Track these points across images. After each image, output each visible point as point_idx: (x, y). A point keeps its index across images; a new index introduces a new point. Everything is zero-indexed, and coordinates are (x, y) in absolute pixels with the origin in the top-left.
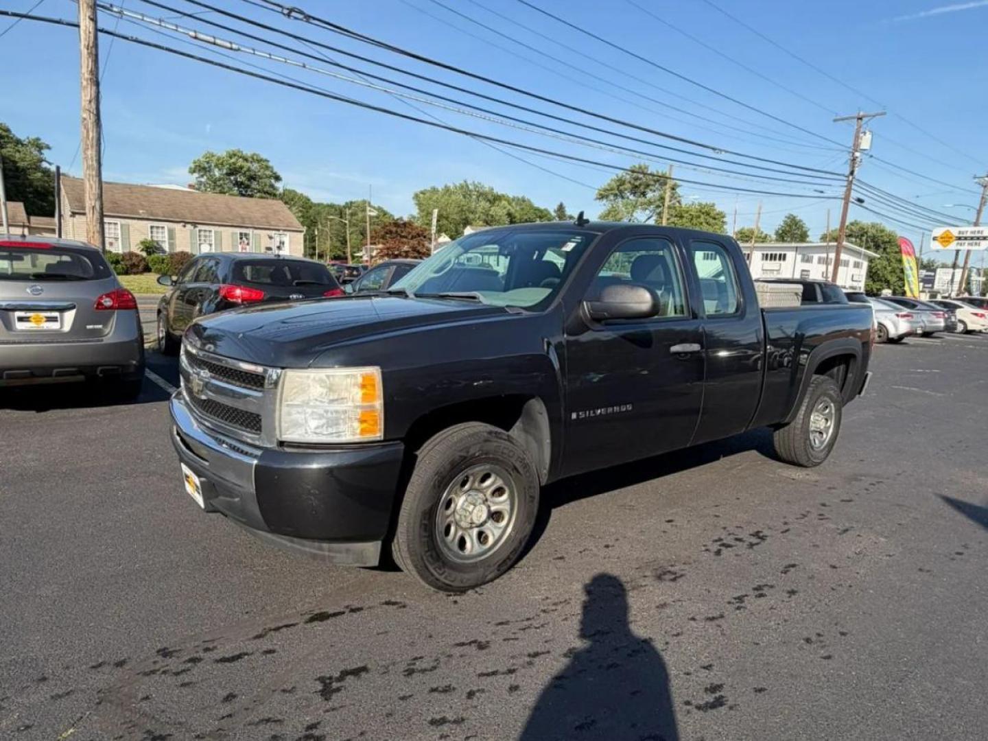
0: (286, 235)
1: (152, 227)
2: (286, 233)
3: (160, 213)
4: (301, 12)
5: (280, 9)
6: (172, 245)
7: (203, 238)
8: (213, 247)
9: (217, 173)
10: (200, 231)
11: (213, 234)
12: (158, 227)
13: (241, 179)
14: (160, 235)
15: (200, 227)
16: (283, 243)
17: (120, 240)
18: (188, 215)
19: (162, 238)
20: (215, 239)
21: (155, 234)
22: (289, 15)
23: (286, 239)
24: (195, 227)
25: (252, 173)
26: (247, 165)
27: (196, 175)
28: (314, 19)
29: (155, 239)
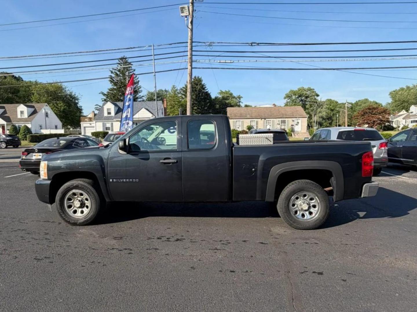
0: (300, 119)
1: (251, 121)
2: (299, 118)
3: (254, 116)
4: (255, 43)
5: (248, 44)
6: (257, 127)
7: (268, 123)
8: (271, 126)
9: (294, 97)
10: (267, 121)
11: (271, 122)
12: (253, 121)
13: (303, 98)
14: (253, 123)
15: (267, 119)
16: (298, 123)
17: (241, 127)
18: (263, 116)
19: (254, 124)
20: (272, 124)
21: (252, 123)
22: (252, 45)
23: (300, 121)
24: (265, 119)
25: (307, 95)
26: (305, 92)
27: (286, 99)
28: (261, 43)
29: (252, 125)
